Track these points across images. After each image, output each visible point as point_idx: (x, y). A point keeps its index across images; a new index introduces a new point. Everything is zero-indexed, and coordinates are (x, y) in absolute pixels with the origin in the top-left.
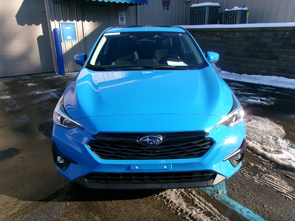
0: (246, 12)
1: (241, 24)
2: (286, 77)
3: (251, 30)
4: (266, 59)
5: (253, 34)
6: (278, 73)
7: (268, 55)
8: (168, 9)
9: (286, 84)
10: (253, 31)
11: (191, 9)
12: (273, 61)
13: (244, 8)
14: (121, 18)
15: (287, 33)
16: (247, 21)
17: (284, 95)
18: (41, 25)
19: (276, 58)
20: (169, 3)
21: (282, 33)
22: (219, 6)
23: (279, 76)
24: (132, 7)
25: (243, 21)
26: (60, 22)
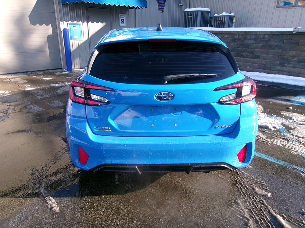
0: (232, 17)
1: (228, 27)
2: (266, 73)
3: (237, 33)
4: (250, 58)
5: (239, 36)
6: (259, 69)
7: (252, 54)
8: (163, 12)
9: (266, 78)
10: (239, 34)
11: (184, 13)
12: (255, 60)
13: (230, 14)
14: (121, 19)
15: (266, 36)
16: (234, 25)
17: (264, 86)
18: (50, 25)
19: (258, 57)
20: (164, 6)
21: (262, 36)
22: (209, 11)
23: (260, 72)
24: (131, 10)
25: (230, 25)
26: (68, 23)
